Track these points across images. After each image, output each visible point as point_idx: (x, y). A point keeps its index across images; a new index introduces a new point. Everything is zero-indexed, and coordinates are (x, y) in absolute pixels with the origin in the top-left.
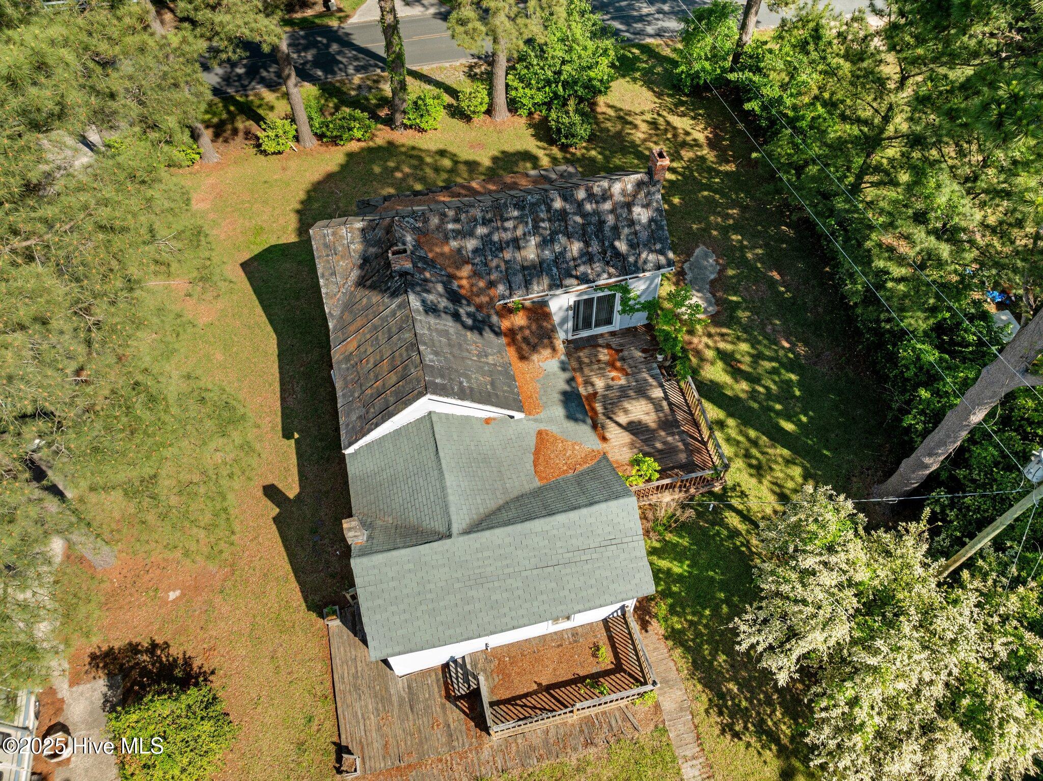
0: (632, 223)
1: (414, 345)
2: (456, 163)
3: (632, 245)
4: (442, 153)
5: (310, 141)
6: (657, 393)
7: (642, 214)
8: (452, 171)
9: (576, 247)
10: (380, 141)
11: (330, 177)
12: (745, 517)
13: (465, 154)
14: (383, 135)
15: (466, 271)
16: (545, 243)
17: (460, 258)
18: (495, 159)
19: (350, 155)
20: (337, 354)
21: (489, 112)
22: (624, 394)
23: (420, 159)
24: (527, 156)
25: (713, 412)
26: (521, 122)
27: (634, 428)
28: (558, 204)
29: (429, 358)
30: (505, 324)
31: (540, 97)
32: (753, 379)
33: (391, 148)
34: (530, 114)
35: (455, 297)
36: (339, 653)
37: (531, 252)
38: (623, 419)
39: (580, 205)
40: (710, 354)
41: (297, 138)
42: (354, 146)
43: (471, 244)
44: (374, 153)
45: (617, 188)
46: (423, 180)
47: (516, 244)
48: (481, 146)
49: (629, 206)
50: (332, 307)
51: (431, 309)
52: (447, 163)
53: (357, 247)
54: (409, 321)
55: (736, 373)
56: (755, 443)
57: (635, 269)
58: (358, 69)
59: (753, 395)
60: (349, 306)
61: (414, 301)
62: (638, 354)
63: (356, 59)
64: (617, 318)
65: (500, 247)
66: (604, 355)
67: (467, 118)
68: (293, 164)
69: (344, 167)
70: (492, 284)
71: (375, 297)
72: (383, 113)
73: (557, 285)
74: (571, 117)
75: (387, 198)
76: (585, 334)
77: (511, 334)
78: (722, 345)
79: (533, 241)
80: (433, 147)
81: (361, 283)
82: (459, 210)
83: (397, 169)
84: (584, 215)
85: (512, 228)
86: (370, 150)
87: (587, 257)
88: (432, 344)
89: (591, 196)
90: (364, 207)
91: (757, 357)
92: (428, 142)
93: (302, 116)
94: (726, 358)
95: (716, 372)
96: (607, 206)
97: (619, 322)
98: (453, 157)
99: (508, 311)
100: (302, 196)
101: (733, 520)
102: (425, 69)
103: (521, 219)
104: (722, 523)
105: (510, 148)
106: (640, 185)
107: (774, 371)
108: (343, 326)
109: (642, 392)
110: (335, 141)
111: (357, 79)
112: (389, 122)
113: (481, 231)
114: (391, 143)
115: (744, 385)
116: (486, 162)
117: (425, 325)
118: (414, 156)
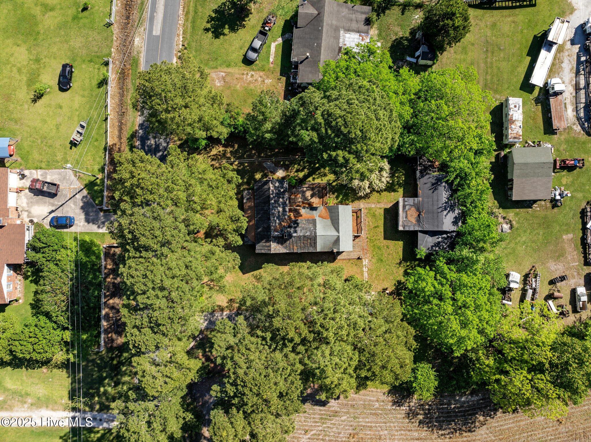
1: (305, 236)
6: (305, 189)
7: (277, 184)
9: (281, 200)
12: (334, 181)
15: (283, 223)
16: (279, 206)
17: (280, 224)
22: (303, 196)
25: (311, 179)
27: (312, 196)
28: (273, 201)
29: (308, 234)
32: (304, 168)
35: (291, 227)
37: (281, 209)
38: (309, 198)
39: (274, 197)
40: (296, 174)
43: (277, 221)
45: (272, 188)
47: (279, 212)
49: (275, 187)
50: (285, 251)
51: (295, 232)
54: (299, 237)
55: (302, 170)
56: (319, 173)
57: (286, 188)
59: (308, 169)
60: (286, 247)
61: (294, 235)
62: (294, 190)
65: (279, 215)
66: (293, 197)
73: (287, 205)
77: (296, 217)
78: (294, 170)
84: (276, 196)
85: (276, 212)
87: (283, 198)
88: (304, 233)
89: (272, 194)
91: (299, 165)
94: (297, 171)
95: (301, 175)
96: (275, 191)
101: (334, 184)
103: (275, 210)
104: (334, 186)
106: (272, 184)
107: (304, 162)
109: (304, 192)
113: (276, 218)
115: (306, 170)
117: (299, 233)
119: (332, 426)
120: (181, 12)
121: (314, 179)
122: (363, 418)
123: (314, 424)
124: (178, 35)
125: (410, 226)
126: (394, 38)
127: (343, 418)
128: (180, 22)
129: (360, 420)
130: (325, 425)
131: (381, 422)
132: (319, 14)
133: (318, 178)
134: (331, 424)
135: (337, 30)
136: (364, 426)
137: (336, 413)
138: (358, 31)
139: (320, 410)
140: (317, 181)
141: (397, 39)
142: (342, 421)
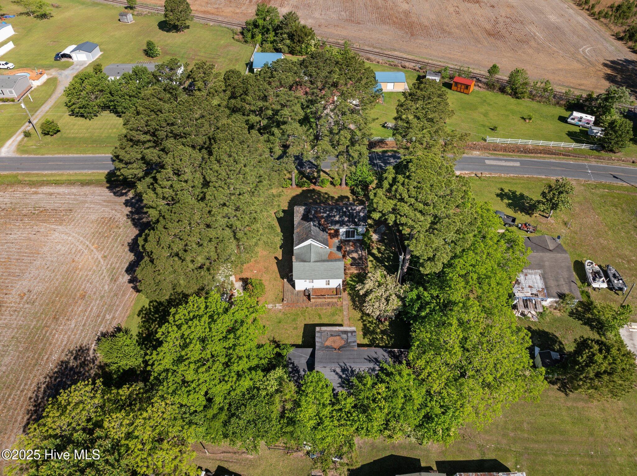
0: (359, 216)
1: (310, 231)
2: (329, 196)
3: (359, 220)
4: (326, 193)
5: (294, 186)
6: (360, 253)
7: (362, 214)
8: (328, 198)
9: (346, 219)
10: (311, 188)
11: (297, 195)
13: (331, 195)
14: (312, 187)
15: (323, 220)
16: (340, 217)
17: (322, 217)
18: (339, 197)
19: (303, 191)
20: (295, 231)
21: (340, 185)
22: (352, 251)
23: (320, 194)
24: (347, 198)
25: (371, 258)
26: (348, 188)
27: (353, 258)
28: (345, 210)
29: (313, 233)
30: (329, 232)
31: (353, 183)
32: (382, 254)
33: (314, 190)
34: (351, 187)
35: (320, 224)
36: (285, 285)
37: (337, 218)
38: (351, 256)
39: (349, 210)
40: (375, 248)
41: (291, 185)
42: (305, 188)
43: (325, 215)
44: (309, 191)
45: (358, 208)
46: (320, 199)
47: (334, 216)
48: (337, 193)
49: (359, 212)
50: (296, 223)
51: (315, 225)
52: (326, 196)
53: (303, 212)
54: (310, 227)
55: (379, 252)
56: (378, 265)
57: (359, 225)
58: (309, 168)
59: (381, 257)
60: (299, 223)
61: (312, 223)
62: (358, 245)
63: (309, 165)
64: (355, 236)
65: (332, 216)
66: (351, 243)
67: (334, 185)
68: (289, 191)
69: (301, 194)
70: (328, 224)
71: (305, 222)
72: (314, 181)
73: (341, 226)
74: (359, 190)
75: (311, 203)
76: (348, 239)
77: (330, 234)
78: (379, 246)
79: (338, 216)
80: (324, 191)
81: (302, 219)
82: (324, 208)
83: (314, 196)
84: (350, 213)
85: (334, 213)
86: (308, 190)
87: (349, 221)
88: (313, 231)
89: (352, 209)
90: (305, 205)
91: (385, 250)
92: (323, 190)
93: (294, 180)
94: (378, 249)
95: (375, 251)
96: (355, 212)
97: (356, 237)
98: (328, 195)
99: (330, 229)
100: (290, 199)
102: (327, 170)
103: (336, 212)
105: (343, 195)
106: (362, 208)
107: (388, 253)
108: (297, 227)
109: (357, 252)
110: (300, 187)
111: (308, 171)
112: (315, 184)
113: (328, 213)
114: (314, 189)
115: (380, 255)
116: (336, 197)
117: (313, 228)
118: (319, 193)
119: (102, 277)
120: (512, 175)
121: (372, 261)
122: (99, 304)
123: (110, 262)
124: (491, 174)
125: (320, 338)
126: (557, 334)
127: (106, 287)
128: (503, 175)
129: (98, 302)
130: (105, 271)
131: (87, 320)
132: (550, 250)
133: (372, 264)
134: (105, 276)
135: (540, 266)
136: (89, 304)
137: (114, 280)
138: (547, 287)
139: (122, 268)
140: (370, 264)
141: (557, 338)
142: (104, 285)
